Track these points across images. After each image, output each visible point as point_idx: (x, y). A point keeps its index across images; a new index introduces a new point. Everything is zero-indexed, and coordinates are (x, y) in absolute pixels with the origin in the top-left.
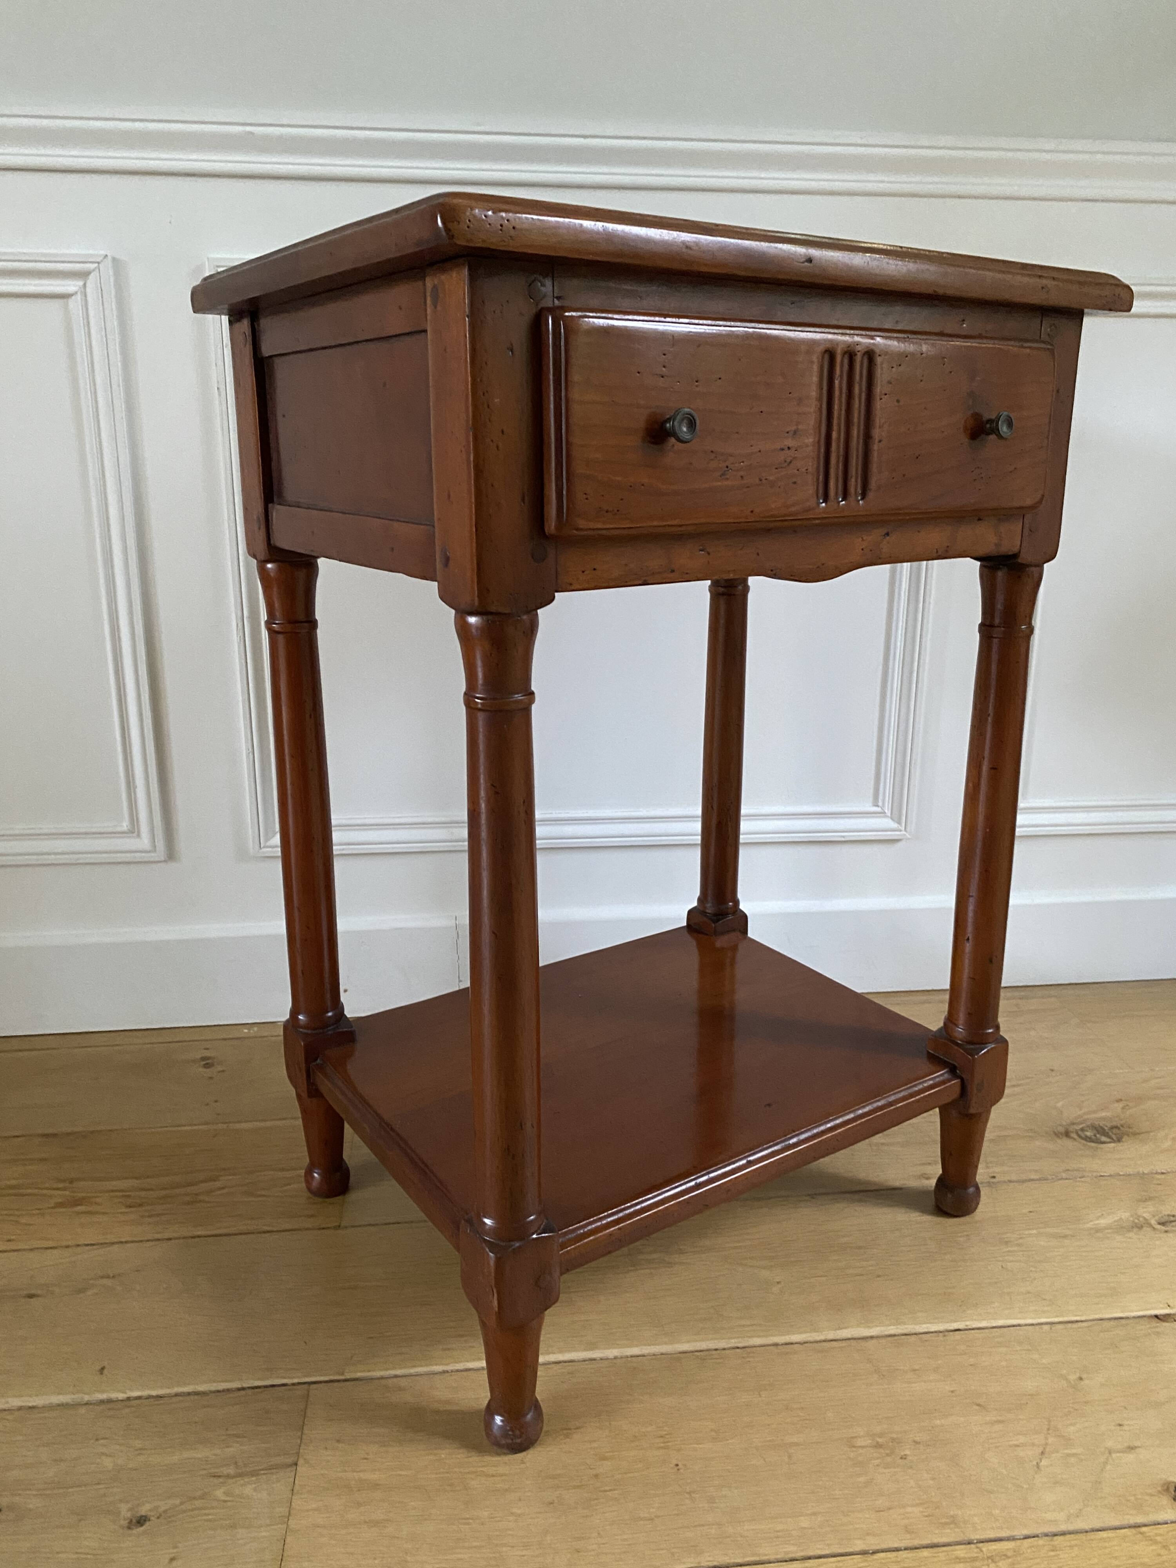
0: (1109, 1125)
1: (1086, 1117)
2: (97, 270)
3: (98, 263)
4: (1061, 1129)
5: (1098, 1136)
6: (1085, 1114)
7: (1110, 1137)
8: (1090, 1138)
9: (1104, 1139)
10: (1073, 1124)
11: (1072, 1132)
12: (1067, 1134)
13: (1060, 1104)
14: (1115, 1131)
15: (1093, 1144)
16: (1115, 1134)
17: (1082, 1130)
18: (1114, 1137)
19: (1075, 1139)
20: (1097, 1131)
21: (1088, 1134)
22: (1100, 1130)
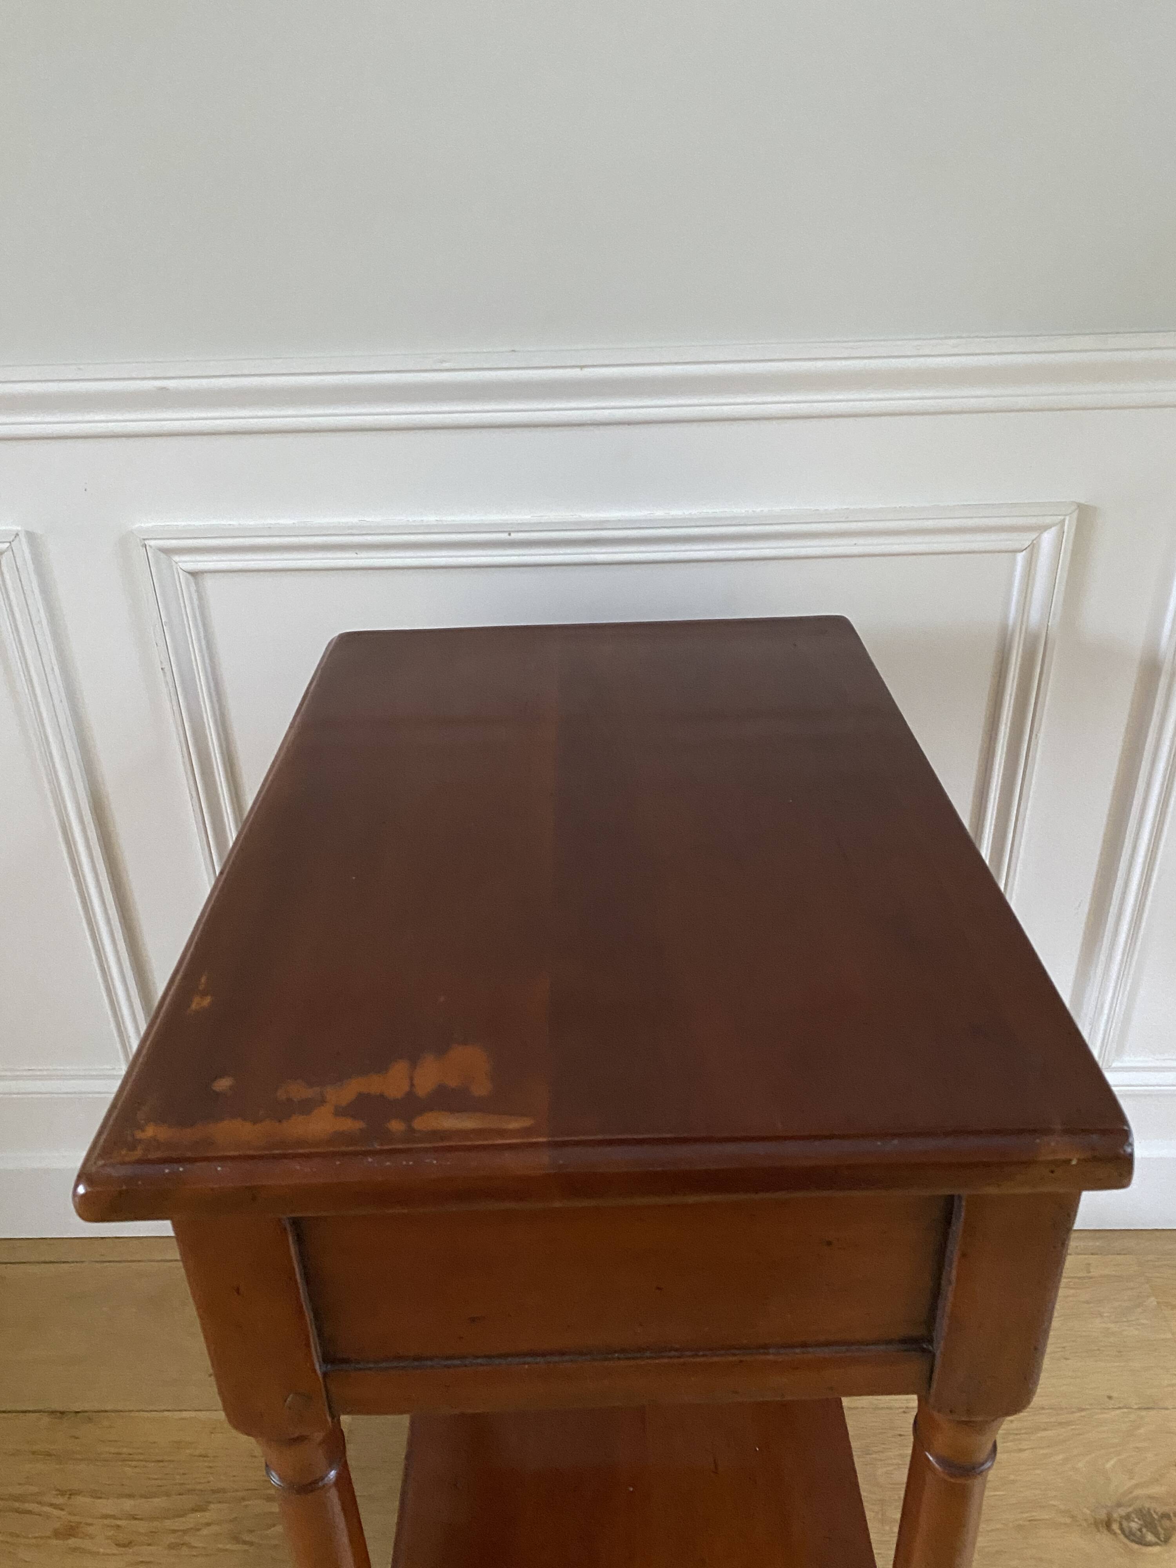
0: (1161, 1509)
1: (1138, 1492)
2: (10, 550)
3: (10, 542)
4: (1102, 1515)
5: (1144, 1530)
6: (1136, 1486)
7: (1157, 1535)
8: (1134, 1535)
9: (1150, 1537)
10: (1119, 1505)
11: (1116, 1521)
12: (1108, 1525)
13: (1109, 1466)
14: (1166, 1523)
15: (1136, 1546)
16: (1165, 1529)
17: (1128, 1517)
18: (1162, 1537)
19: (1115, 1534)
20: (1144, 1521)
21: (1134, 1526)
22: (1149, 1521)
